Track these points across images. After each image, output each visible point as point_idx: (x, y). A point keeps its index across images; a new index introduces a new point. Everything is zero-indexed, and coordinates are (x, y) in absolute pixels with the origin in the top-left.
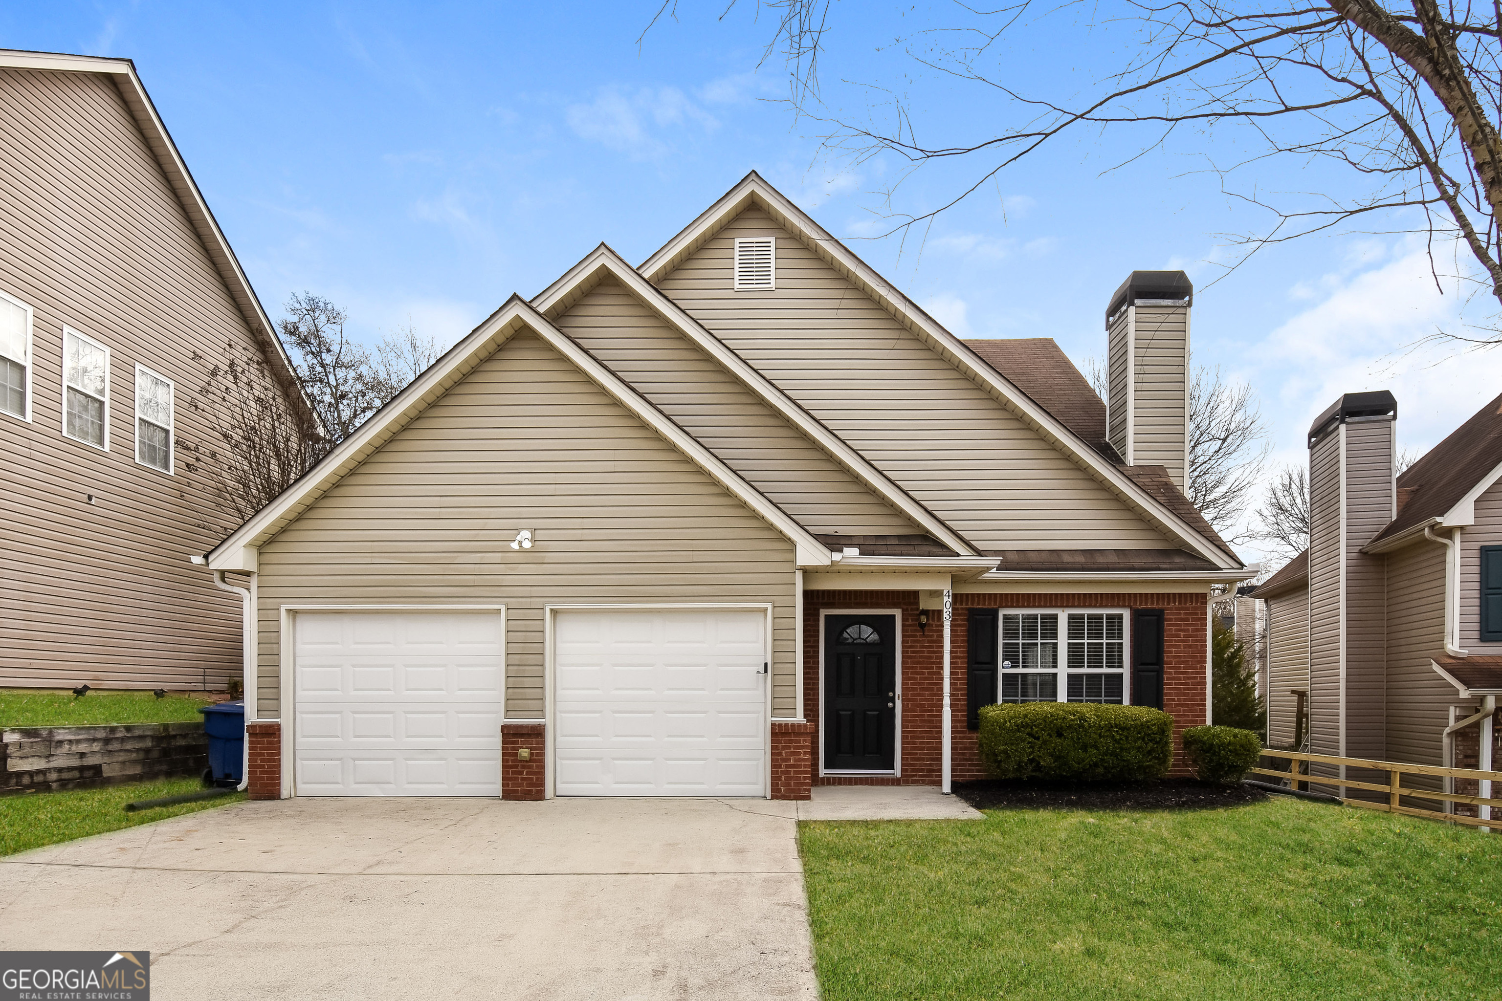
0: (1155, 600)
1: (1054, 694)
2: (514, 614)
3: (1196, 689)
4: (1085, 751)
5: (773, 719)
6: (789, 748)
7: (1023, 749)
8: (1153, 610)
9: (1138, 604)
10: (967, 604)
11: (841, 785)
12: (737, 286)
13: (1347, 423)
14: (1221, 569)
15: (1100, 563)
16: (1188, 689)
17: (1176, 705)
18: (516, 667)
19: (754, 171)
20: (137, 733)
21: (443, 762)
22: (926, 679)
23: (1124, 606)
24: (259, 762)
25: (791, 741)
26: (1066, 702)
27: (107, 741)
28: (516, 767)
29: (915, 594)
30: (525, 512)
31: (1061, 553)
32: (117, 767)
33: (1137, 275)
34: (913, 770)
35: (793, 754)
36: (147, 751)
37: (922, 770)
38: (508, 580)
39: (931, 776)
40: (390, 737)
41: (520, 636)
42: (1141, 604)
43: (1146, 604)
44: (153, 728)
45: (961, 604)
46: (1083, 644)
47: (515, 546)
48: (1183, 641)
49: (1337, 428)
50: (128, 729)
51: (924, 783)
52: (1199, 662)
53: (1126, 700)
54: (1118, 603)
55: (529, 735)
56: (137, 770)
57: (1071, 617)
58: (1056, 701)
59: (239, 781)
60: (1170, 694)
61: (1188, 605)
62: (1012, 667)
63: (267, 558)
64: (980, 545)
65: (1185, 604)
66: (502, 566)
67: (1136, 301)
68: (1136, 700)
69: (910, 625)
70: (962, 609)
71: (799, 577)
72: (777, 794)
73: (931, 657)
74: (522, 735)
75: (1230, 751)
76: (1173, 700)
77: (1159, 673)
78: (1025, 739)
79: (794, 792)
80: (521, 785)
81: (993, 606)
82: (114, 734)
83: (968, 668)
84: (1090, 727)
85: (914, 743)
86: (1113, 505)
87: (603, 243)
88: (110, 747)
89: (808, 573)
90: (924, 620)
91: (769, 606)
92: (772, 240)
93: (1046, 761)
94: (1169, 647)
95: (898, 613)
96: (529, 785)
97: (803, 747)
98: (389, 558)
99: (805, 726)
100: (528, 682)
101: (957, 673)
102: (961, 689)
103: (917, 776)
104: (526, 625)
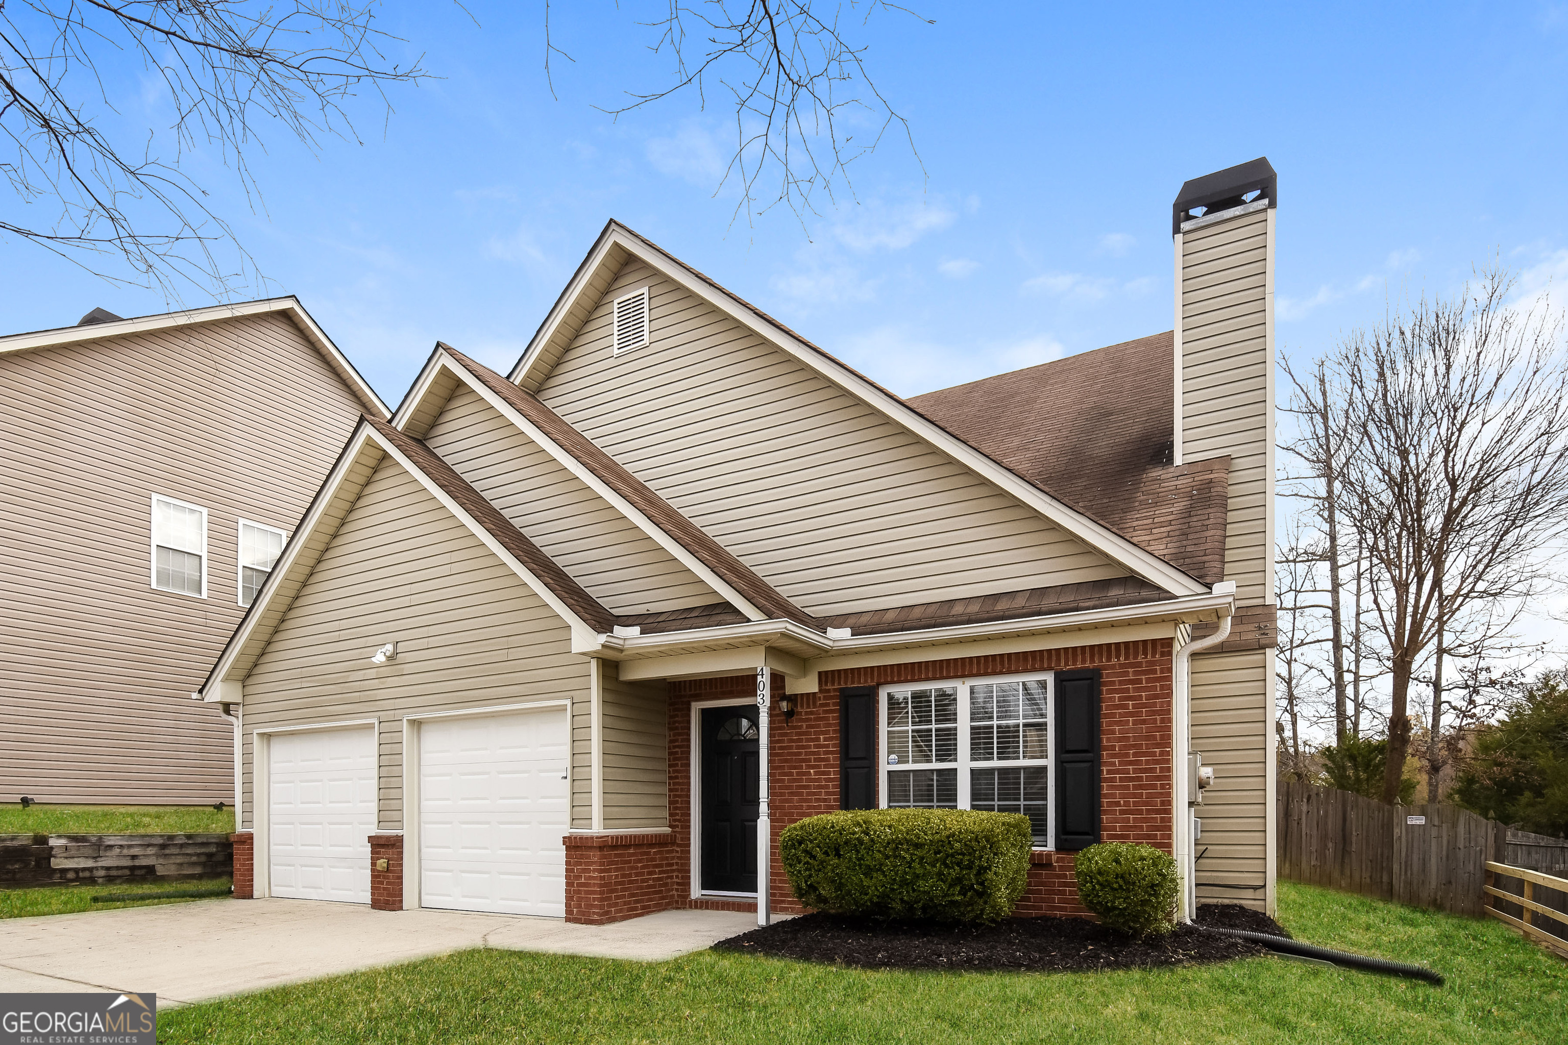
0: (1088, 655)
1: (953, 796)
2: (383, 727)
3: (1154, 787)
5: (570, 831)
6: (580, 864)
7: (799, 872)
8: (1087, 670)
9: (1063, 664)
10: (839, 684)
11: (708, 909)
12: (616, 352)
14: (1177, 597)
16: (1141, 787)
17: (1122, 812)
18: (384, 779)
20: (199, 840)
22: (795, 780)
23: (1043, 669)
24: (238, 865)
25: (582, 857)
26: (968, 809)
27: (163, 846)
28: (380, 876)
30: (391, 626)
32: (173, 867)
36: (210, 855)
38: (380, 695)
40: (321, 846)
41: (387, 749)
42: (1066, 664)
43: (1074, 663)
44: (219, 837)
45: (833, 684)
46: (992, 727)
47: (375, 660)
48: (1131, 714)
50: (189, 837)
52: (1158, 745)
53: (1052, 805)
54: (1033, 665)
55: (391, 846)
56: (198, 870)
57: (974, 691)
58: (956, 807)
60: (1113, 796)
61: (1139, 659)
62: (899, 762)
63: (250, 690)
65: (1136, 657)
66: (377, 681)
68: (1060, 804)
69: (777, 715)
70: (835, 690)
71: (594, 667)
72: (570, 918)
73: (800, 754)
74: (385, 846)
76: (1118, 804)
77: (1095, 764)
80: (383, 894)
81: (870, 683)
82: (173, 841)
83: (841, 766)
88: (167, 852)
90: (785, 707)
91: (568, 703)
94: (1110, 724)
96: (387, 895)
97: (592, 864)
98: (311, 681)
100: (392, 794)
101: (829, 773)
102: (833, 793)
103: (783, 902)
104: (391, 737)
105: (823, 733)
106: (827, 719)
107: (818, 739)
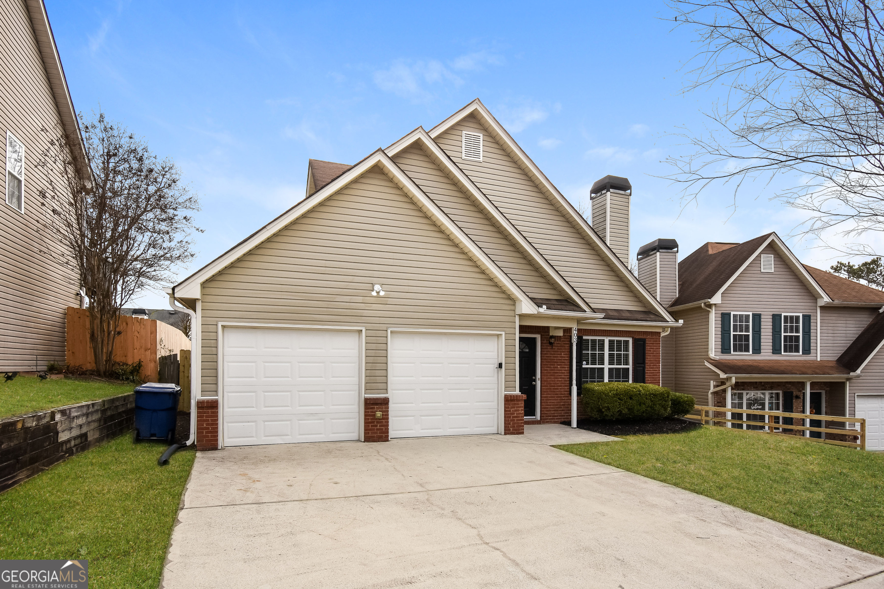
0: (642, 334)
1: (603, 377)
2: (371, 333)
3: (657, 375)
4: (640, 405)
5: (505, 392)
6: (514, 407)
7: (616, 406)
8: (641, 339)
9: (635, 336)
12: (464, 157)
13: (660, 252)
14: (667, 322)
15: (624, 316)
18: (370, 364)
19: (478, 99)
20: (96, 408)
21: (322, 421)
23: (629, 337)
24: (205, 425)
25: (514, 404)
26: (608, 382)
28: (374, 422)
29: (548, 328)
30: (376, 274)
31: (607, 310)
32: (92, 433)
33: (609, 177)
34: (547, 416)
35: (516, 411)
36: (100, 420)
37: (550, 416)
38: (366, 313)
39: (554, 419)
40: (288, 406)
41: (373, 346)
42: (637, 336)
43: (639, 336)
44: (100, 404)
46: (614, 354)
47: (374, 294)
48: (652, 354)
49: (656, 253)
51: (551, 422)
52: (658, 363)
53: (631, 381)
54: (627, 335)
55: (381, 404)
56: (98, 435)
57: (610, 341)
58: (604, 382)
59: (188, 438)
60: (648, 378)
61: (654, 337)
62: (586, 365)
63: (207, 291)
64: (593, 306)
66: (363, 304)
67: (610, 190)
68: (635, 380)
69: (545, 343)
70: (568, 336)
71: (517, 319)
72: (508, 432)
74: (377, 404)
75: (687, 404)
76: (649, 380)
77: (644, 368)
78: (617, 401)
79: (516, 430)
80: (376, 433)
81: (580, 335)
84: (643, 395)
85: (547, 403)
86: (625, 289)
87: (421, 126)
89: (522, 316)
90: (552, 340)
91: (503, 333)
92: (481, 135)
93: (625, 411)
94: (647, 356)
95: (538, 337)
96: (381, 433)
97: (520, 407)
98: (292, 295)
99: (519, 396)
100: (378, 373)
101: (565, 368)
102: (567, 376)
103: (547, 419)
104: (376, 339)
105: (563, 352)
106: (565, 346)
107: (561, 354)
